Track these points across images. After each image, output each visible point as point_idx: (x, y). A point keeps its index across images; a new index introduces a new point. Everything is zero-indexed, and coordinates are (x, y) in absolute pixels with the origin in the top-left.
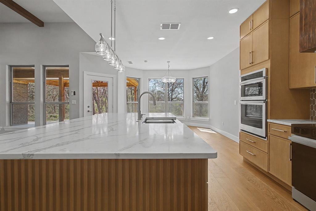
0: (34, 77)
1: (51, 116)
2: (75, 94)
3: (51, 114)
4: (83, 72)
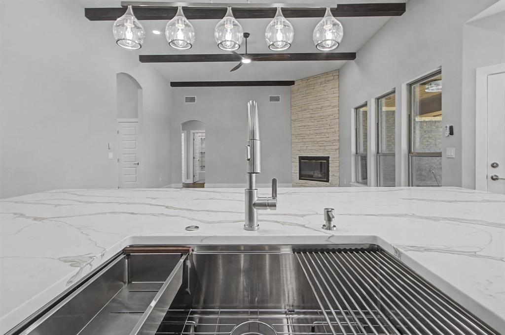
2: (451, 132)
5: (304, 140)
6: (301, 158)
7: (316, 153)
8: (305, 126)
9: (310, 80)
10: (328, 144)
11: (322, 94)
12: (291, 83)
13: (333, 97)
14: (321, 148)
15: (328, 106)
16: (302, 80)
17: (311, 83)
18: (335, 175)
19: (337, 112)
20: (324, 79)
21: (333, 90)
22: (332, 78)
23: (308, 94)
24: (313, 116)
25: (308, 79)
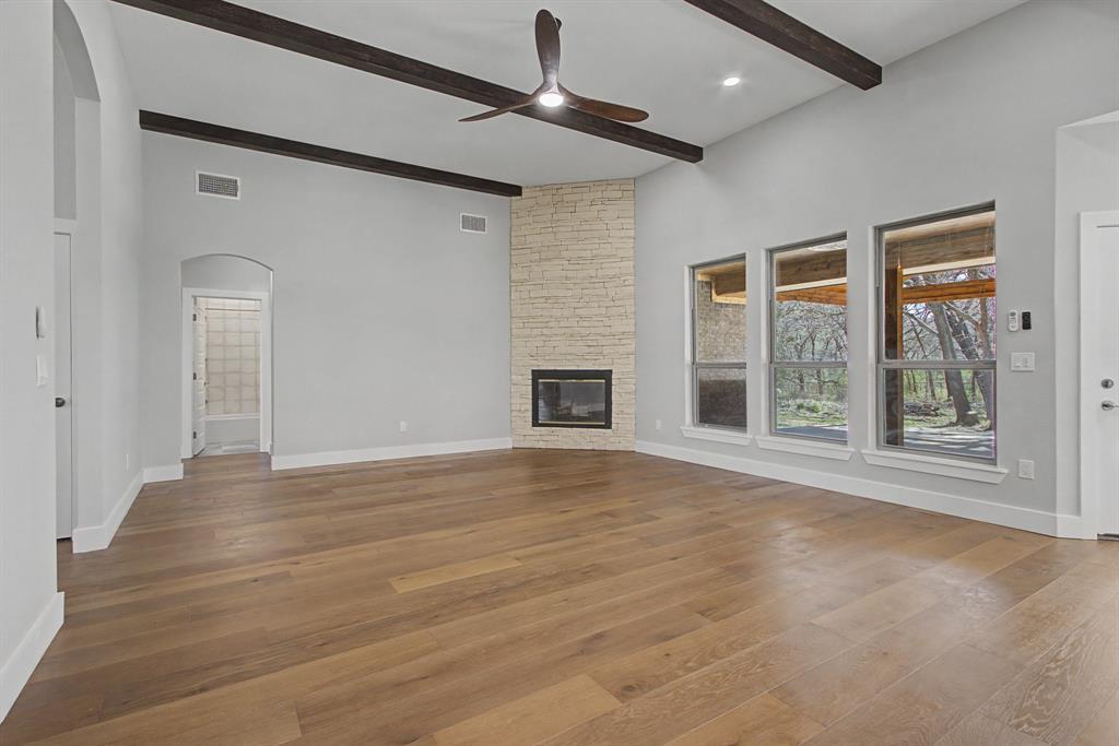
0: (844, 275)
1: (800, 407)
2: (1027, 325)
3: (799, 401)
4: (1079, 215)
5: (545, 331)
6: (537, 375)
7: (578, 362)
8: (547, 298)
9: (562, 193)
10: (609, 342)
11: (594, 227)
12: (513, 190)
13: (622, 238)
14: (592, 349)
15: (609, 256)
16: (542, 188)
17: (566, 198)
18: (626, 411)
19: (632, 270)
20: (599, 195)
21: (621, 220)
22: (619, 194)
23: (559, 223)
24: (570, 274)
25: (559, 187)
